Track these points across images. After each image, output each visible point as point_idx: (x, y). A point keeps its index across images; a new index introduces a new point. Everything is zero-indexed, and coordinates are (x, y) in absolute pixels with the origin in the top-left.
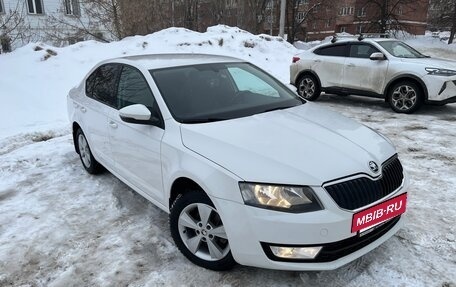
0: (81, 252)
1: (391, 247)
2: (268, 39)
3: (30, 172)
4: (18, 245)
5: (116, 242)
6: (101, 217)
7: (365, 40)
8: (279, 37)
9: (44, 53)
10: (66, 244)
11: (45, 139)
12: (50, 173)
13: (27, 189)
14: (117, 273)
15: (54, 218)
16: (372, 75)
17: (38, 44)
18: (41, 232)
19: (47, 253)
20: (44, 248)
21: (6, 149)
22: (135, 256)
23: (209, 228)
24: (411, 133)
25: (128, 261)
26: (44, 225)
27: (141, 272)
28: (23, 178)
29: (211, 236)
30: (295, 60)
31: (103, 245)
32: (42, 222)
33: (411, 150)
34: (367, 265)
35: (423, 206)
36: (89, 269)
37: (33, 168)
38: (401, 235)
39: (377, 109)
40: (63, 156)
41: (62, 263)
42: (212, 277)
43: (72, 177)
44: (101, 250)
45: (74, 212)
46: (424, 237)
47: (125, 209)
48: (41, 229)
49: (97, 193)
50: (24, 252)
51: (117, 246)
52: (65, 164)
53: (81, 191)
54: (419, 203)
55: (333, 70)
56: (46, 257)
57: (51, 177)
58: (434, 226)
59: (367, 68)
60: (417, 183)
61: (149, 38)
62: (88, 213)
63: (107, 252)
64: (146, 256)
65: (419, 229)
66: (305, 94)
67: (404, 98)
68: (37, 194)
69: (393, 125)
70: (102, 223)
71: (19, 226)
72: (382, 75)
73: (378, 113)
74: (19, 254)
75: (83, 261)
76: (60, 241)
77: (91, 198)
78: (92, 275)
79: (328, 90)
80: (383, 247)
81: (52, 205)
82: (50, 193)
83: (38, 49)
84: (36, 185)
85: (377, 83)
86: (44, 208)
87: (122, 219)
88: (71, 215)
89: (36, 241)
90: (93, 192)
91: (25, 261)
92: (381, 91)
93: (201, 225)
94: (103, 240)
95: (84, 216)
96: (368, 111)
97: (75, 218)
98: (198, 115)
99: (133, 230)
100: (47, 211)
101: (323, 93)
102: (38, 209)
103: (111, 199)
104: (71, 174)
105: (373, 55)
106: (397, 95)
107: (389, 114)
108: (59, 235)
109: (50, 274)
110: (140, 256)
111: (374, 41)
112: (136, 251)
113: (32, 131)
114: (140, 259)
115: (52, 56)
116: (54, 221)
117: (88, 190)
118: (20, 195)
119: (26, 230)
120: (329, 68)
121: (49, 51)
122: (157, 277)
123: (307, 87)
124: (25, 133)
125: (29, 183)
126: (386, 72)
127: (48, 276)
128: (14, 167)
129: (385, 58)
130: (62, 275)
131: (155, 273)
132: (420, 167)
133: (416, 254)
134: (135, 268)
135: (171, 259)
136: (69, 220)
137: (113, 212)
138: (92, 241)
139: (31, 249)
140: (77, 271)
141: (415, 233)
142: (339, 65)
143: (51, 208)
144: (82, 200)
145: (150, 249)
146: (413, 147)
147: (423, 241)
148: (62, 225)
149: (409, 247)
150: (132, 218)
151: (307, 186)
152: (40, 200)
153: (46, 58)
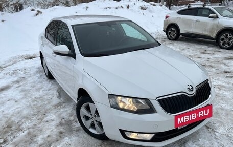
0: (34, 122)
1: (201, 133)
2: (154, 5)
3: (20, 76)
4: (4, 117)
5: (52, 118)
6: (49, 103)
7: (207, 7)
8: (161, 4)
9: (35, 12)
10: (27, 118)
11: (31, 58)
12: (29, 77)
13: (16, 85)
14: (48, 136)
15: (24, 102)
16: (209, 27)
17: (33, 8)
18: (17, 110)
19: (17, 122)
20: (16, 119)
21: (11, 63)
22: (60, 127)
23: (95, 116)
24: (227, 62)
25: (55, 130)
26: (19, 106)
27: (60, 137)
28: (16, 79)
29: (96, 121)
30: (167, 17)
31: (45, 119)
32: (18, 104)
33: (226, 72)
34: (185, 142)
35: (226, 108)
36: (35, 133)
37: (21, 74)
38: (208, 126)
39: (211, 46)
40: (37, 68)
41: (23, 128)
42: (96, 143)
43: (39, 80)
44: (44, 122)
45: (36, 100)
46: (222, 128)
47: (62, 99)
48: (17, 108)
49: (49, 89)
50: (6, 120)
51: (52, 120)
52: (37, 72)
53: (42, 88)
54: (224, 105)
55: (188, 23)
56: (16, 124)
57: (29, 79)
58: (229, 121)
59: (207, 23)
60: (226, 93)
61: (90, 4)
62: (42, 100)
63: (46, 124)
64: (65, 128)
65: (221, 122)
66: (171, 37)
67: (227, 40)
68: (20, 88)
69: (218, 56)
70: (49, 106)
71: (7, 106)
72: (215, 27)
73: (211, 48)
74: (3, 121)
75: (33, 128)
76: (25, 116)
77: (46, 92)
78: (35, 136)
79: (184, 35)
80: (197, 132)
81: (26, 95)
82: (26, 88)
83: (33, 10)
84: (21, 84)
85: (212, 32)
86: (22, 96)
87: (59, 105)
88: (33, 101)
89: (13, 115)
90: (47, 88)
91: (5, 126)
92: (214, 36)
93: (91, 114)
94: (46, 116)
95: (40, 102)
96: (205, 47)
97: (35, 103)
98: (95, 52)
99: (63, 112)
100: (22, 98)
101: (181, 36)
102: (18, 97)
103: (55, 93)
104: (39, 78)
105: (211, 15)
106: (223, 39)
107: (217, 50)
108: (25, 112)
109: (15, 134)
110: (62, 127)
111: (212, 7)
112: (61, 124)
113: (25, 53)
114: (62, 129)
115: (40, 14)
116: (24, 104)
117: (45, 88)
118: (12, 88)
119: (10, 108)
120: (185, 22)
121: (38, 11)
122: (67, 141)
123: (172, 33)
124: (21, 55)
125: (18, 82)
126: (218, 25)
127: (14, 135)
128: (12, 73)
129: (217, 17)
130: (21, 135)
131: (67, 138)
132: (229, 83)
133: (215, 138)
134: (58, 134)
135: (78, 130)
136: (32, 104)
137: (56, 100)
138: (40, 117)
139: (10, 119)
140: (29, 134)
141: (217, 125)
142: (191, 21)
143: (25, 97)
144: (41, 93)
145: (69, 123)
146: (227, 70)
147: (221, 130)
148: (28, 107)
149: (212, 134)
150: (64, 105)
151: (148, 99)
152: (20, 92)
153: (37, 15)
